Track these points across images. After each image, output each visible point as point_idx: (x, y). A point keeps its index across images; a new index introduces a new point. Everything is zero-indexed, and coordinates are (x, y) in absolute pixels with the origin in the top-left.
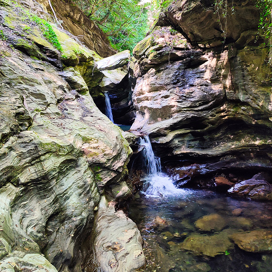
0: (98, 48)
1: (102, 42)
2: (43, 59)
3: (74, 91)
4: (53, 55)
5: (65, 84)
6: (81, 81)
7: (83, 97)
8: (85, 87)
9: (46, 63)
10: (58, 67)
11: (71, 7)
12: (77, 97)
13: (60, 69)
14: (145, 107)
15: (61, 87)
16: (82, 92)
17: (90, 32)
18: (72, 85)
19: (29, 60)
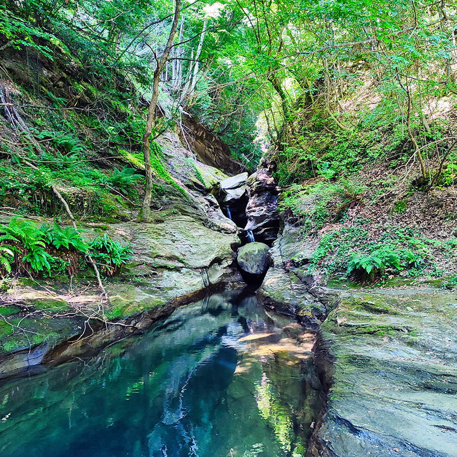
0: (219, 161)
1: (223, 154)
2: (197, 190)
3: (212, 207)
4: (201, 187)
5: (208, 203)
6: (215, 201)
7: (217, 210)
8: (218, 205)
9: (199, 192)
10: (204, 194)
11: (195, 127)
12: (214, 210)
13: (205, 195)
14: (252, 216)
15: (207, 205)
16: (217, 207)
17: (212, 146)
18: (212, 203)
19: (192, 192)
